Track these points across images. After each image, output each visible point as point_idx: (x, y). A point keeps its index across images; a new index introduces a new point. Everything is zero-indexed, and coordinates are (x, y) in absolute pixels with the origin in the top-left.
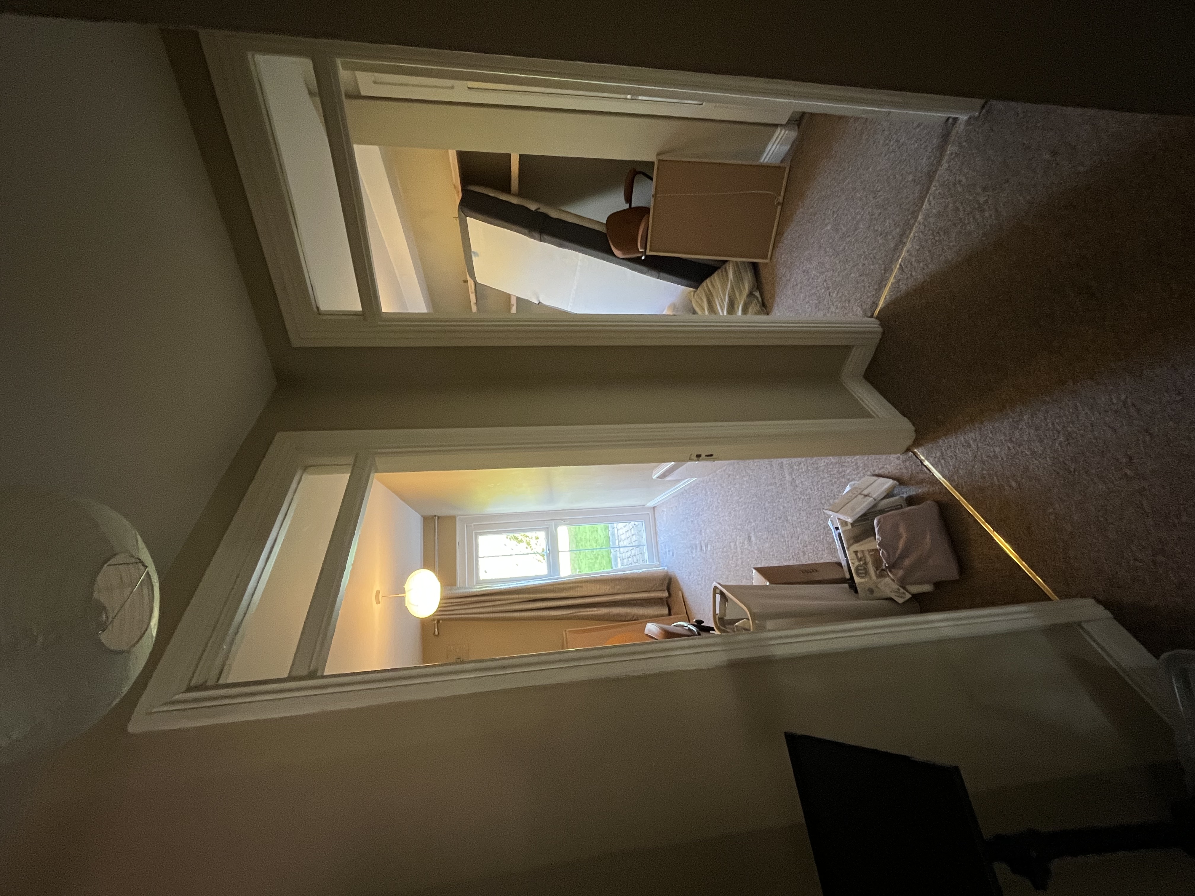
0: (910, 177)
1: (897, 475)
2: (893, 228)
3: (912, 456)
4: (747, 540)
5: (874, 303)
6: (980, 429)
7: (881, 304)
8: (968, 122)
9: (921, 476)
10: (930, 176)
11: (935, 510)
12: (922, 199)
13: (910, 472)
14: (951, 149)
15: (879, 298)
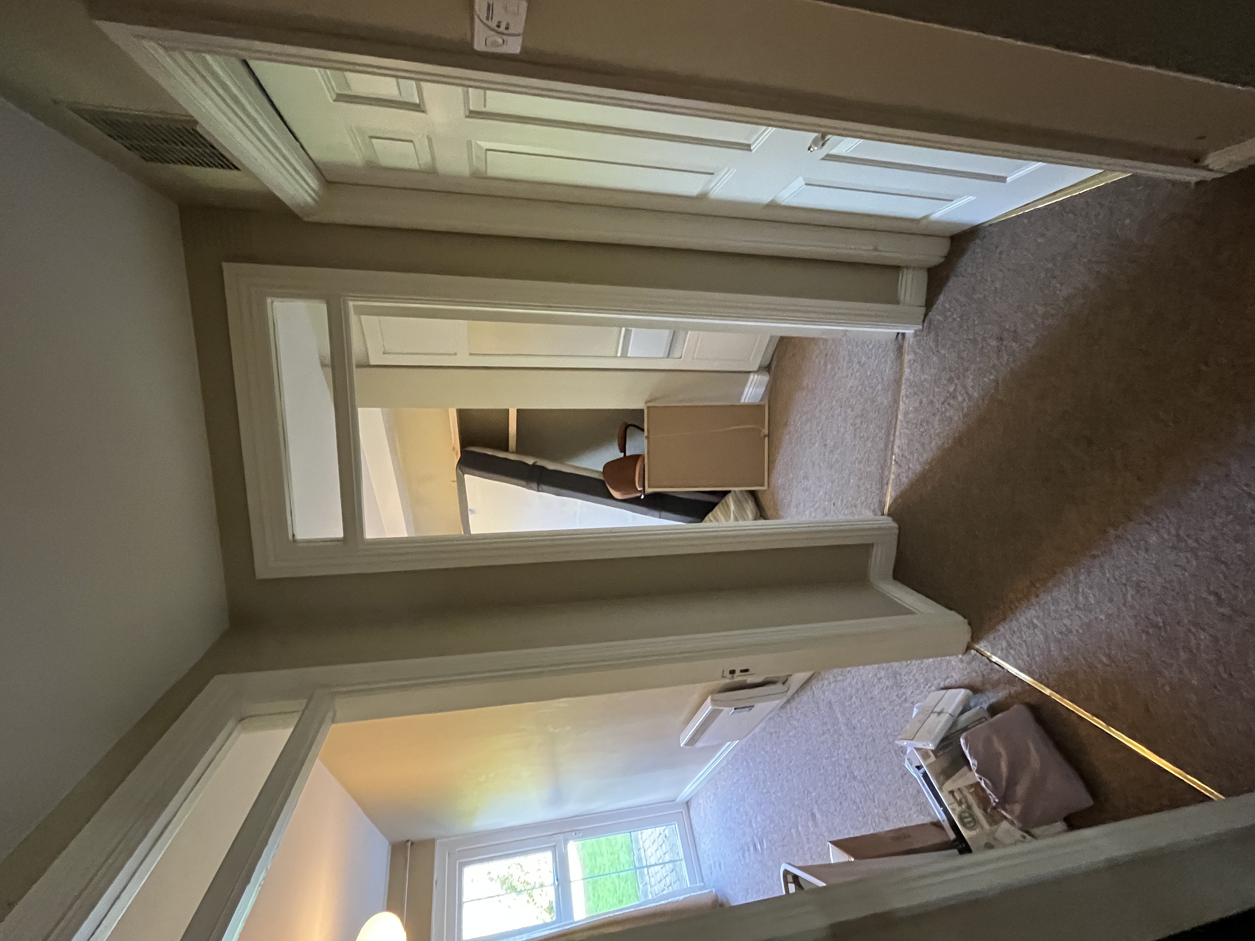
0: (880, 387)
1: (966, 682)
2: (877, 431)
3: (975, 655)
4: (811, 818)
5: (880, 501)
6: (1038, 603)
7: (888, 501)
8: (916, 335)
9: (996, 677)
10: (898, 382)
11: (1026, 714)
12: (896, 401)
13: (980, 674)
14: (907, 358)
15: (885, 495)
